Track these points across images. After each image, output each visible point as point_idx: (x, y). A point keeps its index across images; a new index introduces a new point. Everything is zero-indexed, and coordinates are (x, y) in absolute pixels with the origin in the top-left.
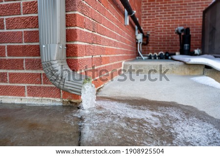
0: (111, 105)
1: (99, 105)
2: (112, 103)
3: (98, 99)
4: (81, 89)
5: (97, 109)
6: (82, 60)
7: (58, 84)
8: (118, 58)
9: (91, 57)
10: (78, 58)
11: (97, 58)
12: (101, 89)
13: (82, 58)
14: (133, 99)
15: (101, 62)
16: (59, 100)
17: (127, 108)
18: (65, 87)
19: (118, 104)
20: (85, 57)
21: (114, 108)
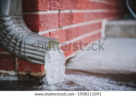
0: (87, 80)
1: (70, 79)
2: (88, 78)
3: (68, 72)
4: (44, 57)
5: (67, 84)
6: (45, 16)
7: (12, 49)
8: (97, 16)
9: (57, 12)
10: (40, 13)
11: (66, 15)
12: (72, 59)
13: (45, 13)
14: (119, 73)
15: (72, 20)
16: (13, 73)
17: (109, 85)
18: (21, 53)
19: (97, 79)
20: (49, 12)
21: (92, 84)
